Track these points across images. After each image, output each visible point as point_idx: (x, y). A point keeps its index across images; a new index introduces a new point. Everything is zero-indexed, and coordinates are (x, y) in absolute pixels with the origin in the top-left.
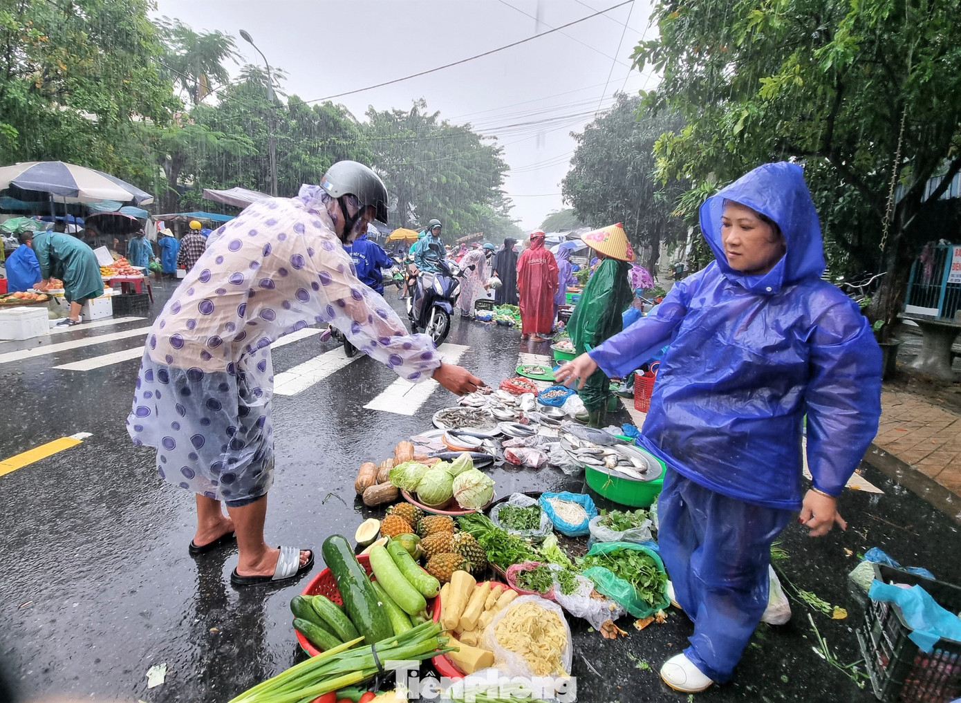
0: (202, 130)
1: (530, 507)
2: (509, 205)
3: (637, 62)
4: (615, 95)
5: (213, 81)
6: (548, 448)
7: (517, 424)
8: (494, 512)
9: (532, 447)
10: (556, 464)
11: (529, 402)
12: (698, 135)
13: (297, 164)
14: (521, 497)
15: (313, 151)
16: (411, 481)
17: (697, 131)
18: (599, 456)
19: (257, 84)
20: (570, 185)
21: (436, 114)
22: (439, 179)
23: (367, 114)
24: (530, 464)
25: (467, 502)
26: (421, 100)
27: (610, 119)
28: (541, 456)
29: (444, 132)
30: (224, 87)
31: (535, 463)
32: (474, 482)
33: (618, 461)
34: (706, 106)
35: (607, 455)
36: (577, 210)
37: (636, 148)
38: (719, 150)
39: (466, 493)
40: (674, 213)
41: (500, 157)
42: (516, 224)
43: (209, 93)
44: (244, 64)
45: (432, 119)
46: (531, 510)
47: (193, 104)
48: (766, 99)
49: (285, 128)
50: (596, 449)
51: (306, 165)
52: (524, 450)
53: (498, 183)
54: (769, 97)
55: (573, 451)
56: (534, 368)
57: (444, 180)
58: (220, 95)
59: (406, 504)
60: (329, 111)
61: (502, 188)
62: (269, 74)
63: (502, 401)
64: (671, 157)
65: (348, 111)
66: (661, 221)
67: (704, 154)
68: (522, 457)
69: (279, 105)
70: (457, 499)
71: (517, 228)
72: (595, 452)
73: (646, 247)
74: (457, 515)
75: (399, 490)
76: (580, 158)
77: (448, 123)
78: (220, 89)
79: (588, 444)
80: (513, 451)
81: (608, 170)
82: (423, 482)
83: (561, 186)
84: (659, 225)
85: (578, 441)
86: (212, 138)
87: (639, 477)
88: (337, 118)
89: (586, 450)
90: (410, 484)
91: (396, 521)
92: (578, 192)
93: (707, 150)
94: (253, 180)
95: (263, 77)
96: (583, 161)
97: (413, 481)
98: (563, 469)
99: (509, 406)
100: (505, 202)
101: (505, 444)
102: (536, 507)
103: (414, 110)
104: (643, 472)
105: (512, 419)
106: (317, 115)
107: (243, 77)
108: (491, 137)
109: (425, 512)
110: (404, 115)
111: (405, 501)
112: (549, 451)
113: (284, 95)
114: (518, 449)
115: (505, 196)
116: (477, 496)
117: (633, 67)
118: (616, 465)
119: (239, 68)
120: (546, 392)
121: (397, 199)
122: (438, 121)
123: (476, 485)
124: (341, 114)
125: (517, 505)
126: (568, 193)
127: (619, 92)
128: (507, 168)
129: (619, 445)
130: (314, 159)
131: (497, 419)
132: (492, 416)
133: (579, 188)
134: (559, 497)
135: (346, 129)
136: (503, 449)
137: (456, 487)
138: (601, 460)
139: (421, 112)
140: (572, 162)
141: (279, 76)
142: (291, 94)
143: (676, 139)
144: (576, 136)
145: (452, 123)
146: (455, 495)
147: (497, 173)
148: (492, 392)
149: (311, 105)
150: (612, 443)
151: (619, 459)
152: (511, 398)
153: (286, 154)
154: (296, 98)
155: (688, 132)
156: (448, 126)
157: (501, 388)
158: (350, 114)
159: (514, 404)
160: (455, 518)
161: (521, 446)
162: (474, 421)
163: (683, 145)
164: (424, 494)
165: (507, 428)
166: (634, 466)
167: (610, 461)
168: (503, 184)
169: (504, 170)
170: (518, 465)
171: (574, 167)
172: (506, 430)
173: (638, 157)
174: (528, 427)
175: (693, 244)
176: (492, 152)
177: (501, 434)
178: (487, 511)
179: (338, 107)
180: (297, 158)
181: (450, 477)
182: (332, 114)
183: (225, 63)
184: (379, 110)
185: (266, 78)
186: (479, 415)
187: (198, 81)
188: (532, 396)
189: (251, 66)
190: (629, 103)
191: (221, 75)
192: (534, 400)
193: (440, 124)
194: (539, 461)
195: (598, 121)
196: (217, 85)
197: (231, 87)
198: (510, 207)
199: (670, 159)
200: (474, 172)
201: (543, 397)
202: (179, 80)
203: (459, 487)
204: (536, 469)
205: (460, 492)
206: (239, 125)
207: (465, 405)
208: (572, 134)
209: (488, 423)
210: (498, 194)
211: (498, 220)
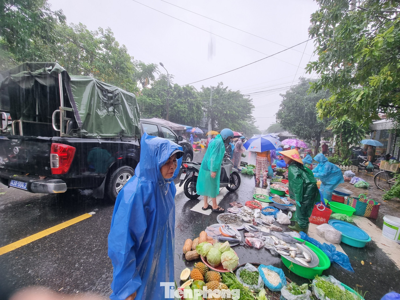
0: (145, 97)
1: (254, 272)
2: (254, 121)
3: (308, 70)
4: (299, 78)
5: (150, 80)
6: (264, 239)
7: (252, 224)
8: (238, 273)
9: (257, 238)
10: (268, 248)
11: (257, 213)
12: (338, 100)
13: (175, 108)
14: (251, 266)
15: (181, 103)
16: (204, 253)
17: (337, 98)
18: (287, 250)
19: (164, 80)
20: (279, 115)
21: (227, 88)
22: (227, 112)
23: (201, 88)
24: (255, 246)
25: (226, 267)
26: (221, 82)
27: (298, 87)
28: (261, 243)
29: (229, 95)
30: (153, 82)
31: (258, 247)
32: (230, 258)
33: (296, 254)
34: (342, 87)
35: (291, 250)
36: (282, 125)
37: (309, 100)
38: (349, 107)
39: (226, 262)
40: (327, 128)
41: (251, 103)
42: (257, 128)
43: (149, 84)
44: (160, 74)
45: (225, 89)
46: (254, 274)
47: (143, 88)
48: (373, 86)
49: (172, 95)
50: (286, 246)
51: (179, 108)
52: (254, 239)
53: (250, 113)
54: (374, 85)
55: (275, 246)
56: (261, 196)
57: (228, 112)
58: (152, 85)
59: (202, 263)
60: (187, 88)
61: (251, 115)
62: (168, 77)
63: (246, 212)
64: (325, 109)
65: (194, 88)
66: (321, 130)
67: (341, 108)
68: (253, 243)
69: (171, 87)
70: (222, 264)
71: (257, 129)
72: (285, 248)
73: (314, 141)
74: (222, 272)
75: (199, 256)
76: (284, 104)
77: (231, 90)
78: (152, 83)
79: (283, 242)
80: (249, 239)
81: (297, 109)
82: (209, 253)
83: (275, 116)
84: (320, 133)
85: (278, 240)
86: (148, 100)
87: (306, 265)
88: (191, 91)
89: (281, 246)
90: (204, 254)
91: (196, 273)
92: (283, 118)
93: (343, 107)
94: (161, 113)
95: (166, 78)
96: (285, 105)
97: (205, 252)
98: (271, 251)
99: (249, 214)
100: (253, 120)
101: (246, 234)
102: (257, 273)
103: (218, 86)
104: (309, 262)
105: (249, 222)
106: (183, 90)
107: (160, 78)
108: (247, 95)
109: (209, 269)
110: (215, 88)
111: (202, 261)
112: (265, 240)
113: (173, 84)
114: (251, 238)
115: (252, 118)
116: (231, 264)
117: (306, 73)
118: (295, 257)
119: (158, 75)
120: (265, 208)
121: (211, 119)
122: (227, 90)
123: (231, 259)
124: (192, 89)
125: (248, 270)
126: (278, 118)
127: (301, 77)
128: (254, 107)
129: (297, 244)
130: (181, 106)
131: (243, 221)
132: (241, 219)
133: (283, 116)
134: (268, 268)
135: (193, 95)
136: (245, 237)
137: (222, 258)
138: (288, 253)
139: (221, 87)
140: (281, 106)
141: (172, 77)
142: (175, 83)
143: (327, 102)
144: (282, 96)
145: (232, 91)
146: (222, 262)
147: (250, 109)
148: (242, 206)
149: (182, 87)
150: (294, 242)
151: (297, 253)
152: (250, 211)
153: (172, 104)
154: (176, 85)
155: (333, 98)
156: (231, 92)
157: (246, 205)
158: (195, 89)
159: (251, 214)
160: (221, 274)
161: (252, 237)
162: (233, 221)
163: (330, 104)
164: (209, 259)
165: (247, 226)
166: (304, 258)
167: (293, 254)
168: (252, 113)
169: (252, 108)
170: (251, 246)
171: (281, 108)
172: (246, 227)
173: (310, 104)
174: (256, 227)
175: (337, 142)
176: (247, 101)
177: (244, 229)
178: (235, 271)
179: (191, 87)
180: (176, 105)
181: (221, 253)
182: (189, 89)
183: (154, 74)
184: (205, 87)
185: (167, 78)
186: (236, 218)
187: (145, 80)
188: (259, 210)
189: (162, 74)
190: (306, 81)
191: (153, 78)
192: (260, 212)
193: (228, 91)
194: (260, 246)
195: (292, 89)
196: (151, 81)
197: (155, 82)
198: (254, 122)
199: (324, 110)
200: (240, 109)
201: (264, 211)
202: (139, 80)
203: (223, 259)
204: (258, 249)
205: (224, 262)
206: (157, 95)
207: (230, 212)
208: (280, 95)
209: (240, 223)
210: (250, 117)
211: (250, 127)
